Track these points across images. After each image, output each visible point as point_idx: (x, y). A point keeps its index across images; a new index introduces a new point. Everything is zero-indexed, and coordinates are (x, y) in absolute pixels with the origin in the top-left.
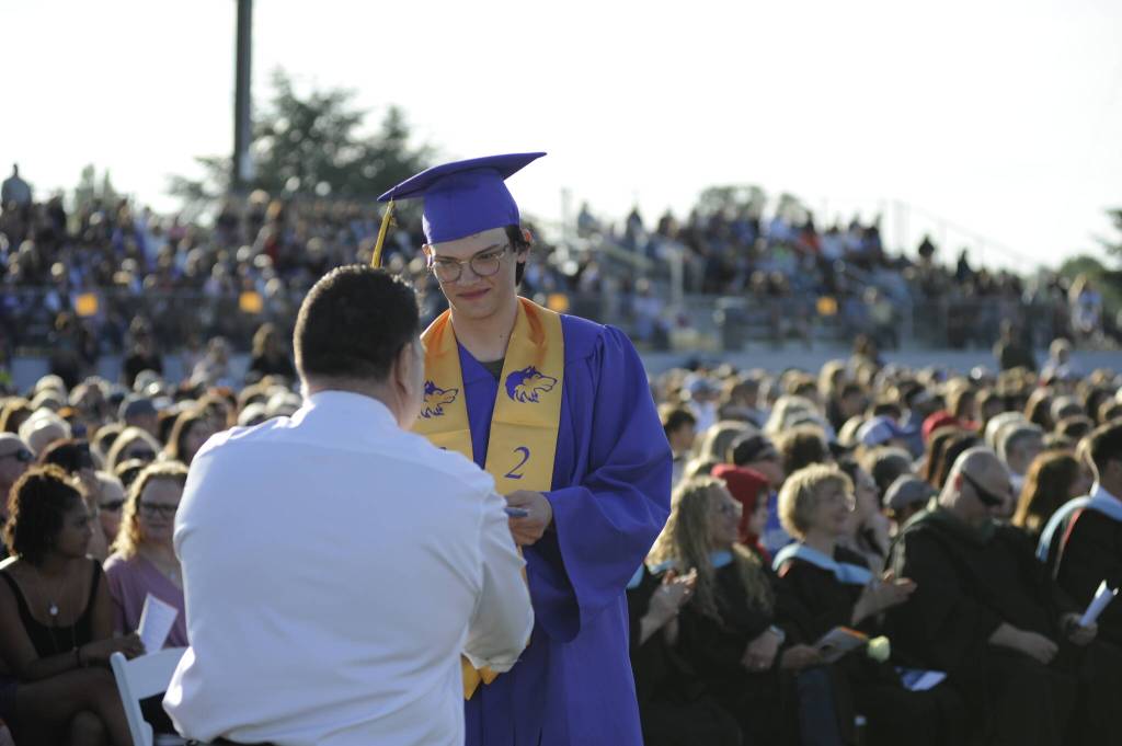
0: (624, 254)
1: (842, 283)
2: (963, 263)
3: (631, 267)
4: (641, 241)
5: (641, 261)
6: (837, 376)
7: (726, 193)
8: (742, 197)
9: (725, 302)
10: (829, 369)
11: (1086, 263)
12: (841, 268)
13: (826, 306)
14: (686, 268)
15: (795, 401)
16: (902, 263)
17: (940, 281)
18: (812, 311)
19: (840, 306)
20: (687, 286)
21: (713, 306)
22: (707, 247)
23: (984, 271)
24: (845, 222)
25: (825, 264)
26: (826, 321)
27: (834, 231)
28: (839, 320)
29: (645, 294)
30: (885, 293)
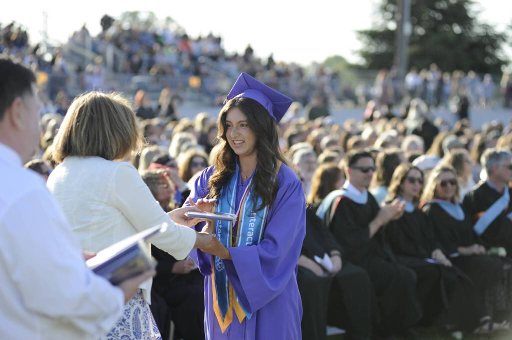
0: (79, 50)
1: (204, 69)
2: (271, 60)
3: (83, 58)
4: (88, 43)
5: (89, 54)
6: (204, 121)
7: (134, 15)
8: (143, 17)
9: (137, 79)
10: (200, 117)
11: (338, 59)
12: (202, 60)
13: (194, 82)
14: (115, 58)
15: (185, 135)
16: (235, 57)
17: (257, 68)
18: (186, 85)
19: (202, 82)
20: (115, 69)
21: (129, 81)
22: (126, 47)
23: (283, 64)
24: (205, 34)
25: (193, 58)
26: (194, 90)
27: (200, 39)
28: (202, 90)
29: (91, 73)
30: (228, 75)
